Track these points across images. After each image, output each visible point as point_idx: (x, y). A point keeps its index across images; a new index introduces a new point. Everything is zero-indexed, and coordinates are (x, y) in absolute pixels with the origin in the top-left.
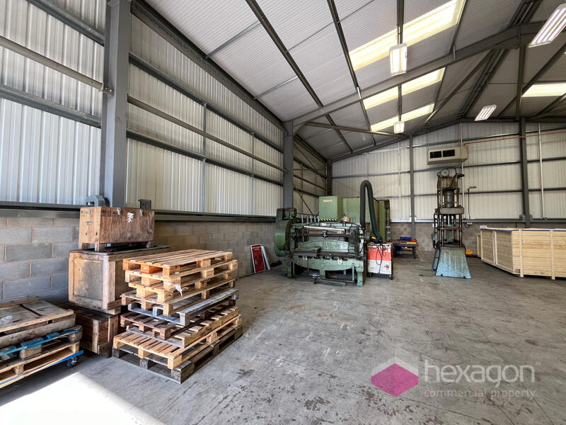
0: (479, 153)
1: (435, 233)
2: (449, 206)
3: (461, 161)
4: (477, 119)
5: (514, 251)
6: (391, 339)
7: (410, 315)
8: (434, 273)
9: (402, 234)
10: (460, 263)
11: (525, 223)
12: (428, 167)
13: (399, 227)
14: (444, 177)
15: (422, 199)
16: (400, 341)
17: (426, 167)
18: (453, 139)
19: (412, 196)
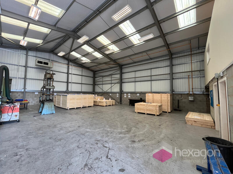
0: (56, 67)
1: (41, 96)
2: (49, 85)
3: (50, 68)
4: (58, 55)
5: (67, 101)
6: (36, 149)
7: (39, 135)
8: (40, 114)
9: (17, 97)
10: (52, 108)
11: (67, 93)
12: (36, 66)
13: (15, 94)
14: (48, 73)
15: (30, 80)
16: (41, 148)
17: (34, 66)
18: (47, 58)
19: (25, 79)
